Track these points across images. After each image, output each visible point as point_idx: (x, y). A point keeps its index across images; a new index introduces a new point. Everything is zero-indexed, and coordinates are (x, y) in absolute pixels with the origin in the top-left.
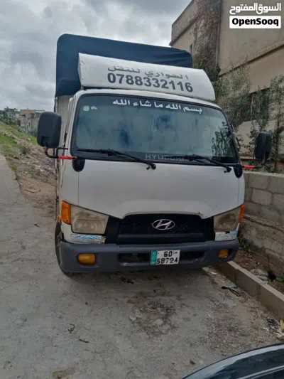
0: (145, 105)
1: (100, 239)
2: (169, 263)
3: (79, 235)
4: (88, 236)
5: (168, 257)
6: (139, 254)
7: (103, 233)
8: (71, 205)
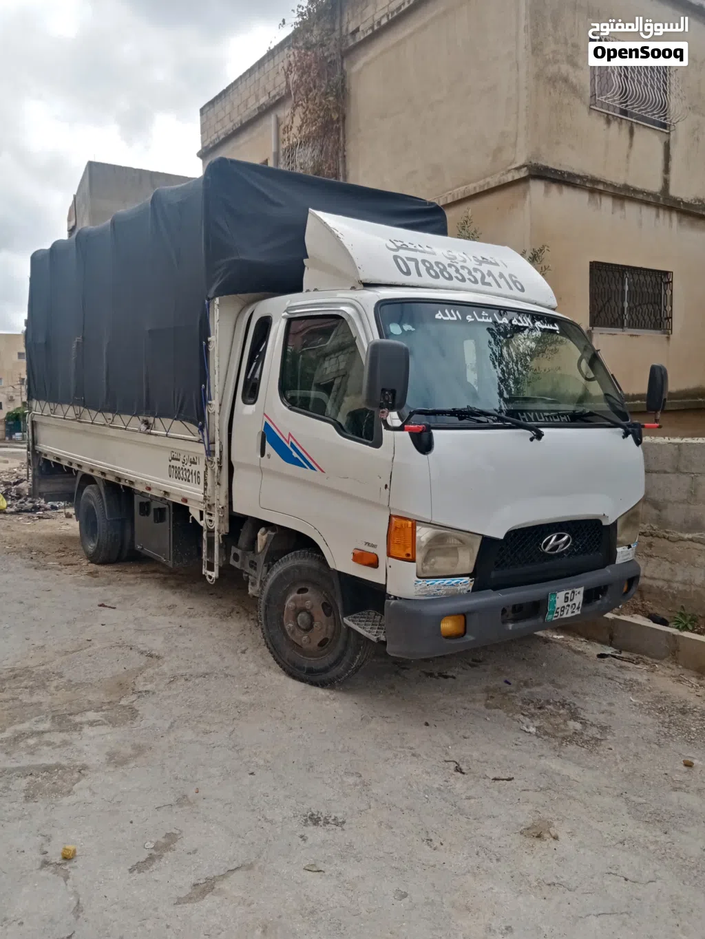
0: (483, 320)
1: (466, 584)
2: (570, 615)
3: (431, 581)
4: (448, 580)
5: (569, 603)
6: (514, 607)
7: (470, 571)
8: (415, 522)
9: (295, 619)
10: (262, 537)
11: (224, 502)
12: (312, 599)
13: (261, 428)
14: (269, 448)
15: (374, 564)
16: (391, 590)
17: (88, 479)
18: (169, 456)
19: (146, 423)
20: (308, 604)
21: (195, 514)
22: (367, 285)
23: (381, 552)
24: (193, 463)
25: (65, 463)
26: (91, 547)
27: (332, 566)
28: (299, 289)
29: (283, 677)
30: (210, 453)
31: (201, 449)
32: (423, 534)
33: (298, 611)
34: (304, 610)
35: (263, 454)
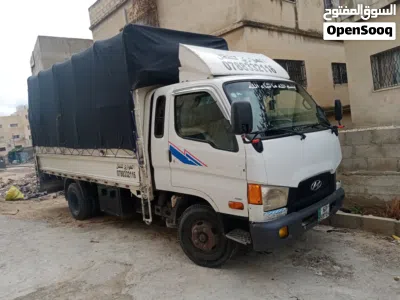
2: (326, 217)
3: (271, 212)
4: (277, 211)
5: (325, 211)
7: (285, 204)
8: (260, 186)
9: (198, 237)
10: (174, 200)
11: (150, 185)
12: (206, 228)
13: (167, 149)
14: (173, 157)
15: (241, 208)
16: (252, 219)
17: (71, 181)
18: (116, 166)
19: (102, 152)
20: (204, 230)
21: (134, 192)
22: (215, 76)
23: (244, 201)
24: (131, 168)
25: (57, 174)
26: (76, 213)
27: (216, 210)
28: (177, 81)
29: (195, 266)
30: (141, 163)
31: (136, 161)
32: (265, 191)
33: (199, 234)
34: (202, 233)
35: (170, 160)
